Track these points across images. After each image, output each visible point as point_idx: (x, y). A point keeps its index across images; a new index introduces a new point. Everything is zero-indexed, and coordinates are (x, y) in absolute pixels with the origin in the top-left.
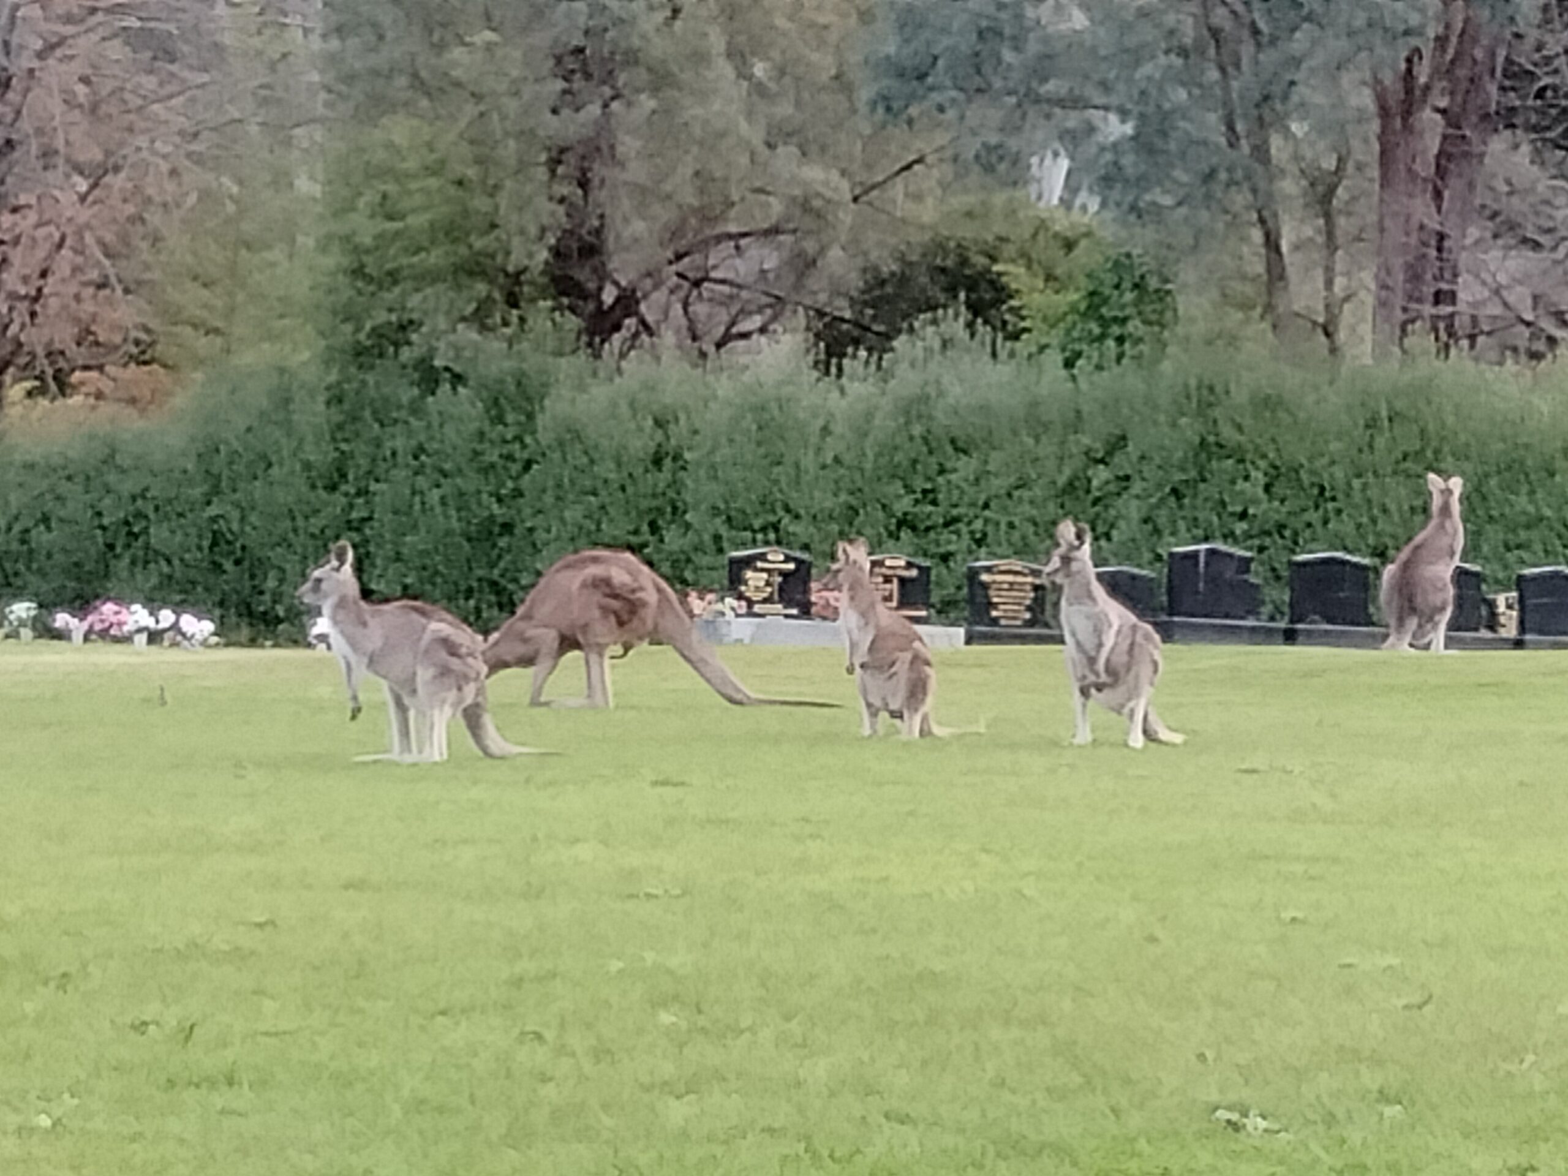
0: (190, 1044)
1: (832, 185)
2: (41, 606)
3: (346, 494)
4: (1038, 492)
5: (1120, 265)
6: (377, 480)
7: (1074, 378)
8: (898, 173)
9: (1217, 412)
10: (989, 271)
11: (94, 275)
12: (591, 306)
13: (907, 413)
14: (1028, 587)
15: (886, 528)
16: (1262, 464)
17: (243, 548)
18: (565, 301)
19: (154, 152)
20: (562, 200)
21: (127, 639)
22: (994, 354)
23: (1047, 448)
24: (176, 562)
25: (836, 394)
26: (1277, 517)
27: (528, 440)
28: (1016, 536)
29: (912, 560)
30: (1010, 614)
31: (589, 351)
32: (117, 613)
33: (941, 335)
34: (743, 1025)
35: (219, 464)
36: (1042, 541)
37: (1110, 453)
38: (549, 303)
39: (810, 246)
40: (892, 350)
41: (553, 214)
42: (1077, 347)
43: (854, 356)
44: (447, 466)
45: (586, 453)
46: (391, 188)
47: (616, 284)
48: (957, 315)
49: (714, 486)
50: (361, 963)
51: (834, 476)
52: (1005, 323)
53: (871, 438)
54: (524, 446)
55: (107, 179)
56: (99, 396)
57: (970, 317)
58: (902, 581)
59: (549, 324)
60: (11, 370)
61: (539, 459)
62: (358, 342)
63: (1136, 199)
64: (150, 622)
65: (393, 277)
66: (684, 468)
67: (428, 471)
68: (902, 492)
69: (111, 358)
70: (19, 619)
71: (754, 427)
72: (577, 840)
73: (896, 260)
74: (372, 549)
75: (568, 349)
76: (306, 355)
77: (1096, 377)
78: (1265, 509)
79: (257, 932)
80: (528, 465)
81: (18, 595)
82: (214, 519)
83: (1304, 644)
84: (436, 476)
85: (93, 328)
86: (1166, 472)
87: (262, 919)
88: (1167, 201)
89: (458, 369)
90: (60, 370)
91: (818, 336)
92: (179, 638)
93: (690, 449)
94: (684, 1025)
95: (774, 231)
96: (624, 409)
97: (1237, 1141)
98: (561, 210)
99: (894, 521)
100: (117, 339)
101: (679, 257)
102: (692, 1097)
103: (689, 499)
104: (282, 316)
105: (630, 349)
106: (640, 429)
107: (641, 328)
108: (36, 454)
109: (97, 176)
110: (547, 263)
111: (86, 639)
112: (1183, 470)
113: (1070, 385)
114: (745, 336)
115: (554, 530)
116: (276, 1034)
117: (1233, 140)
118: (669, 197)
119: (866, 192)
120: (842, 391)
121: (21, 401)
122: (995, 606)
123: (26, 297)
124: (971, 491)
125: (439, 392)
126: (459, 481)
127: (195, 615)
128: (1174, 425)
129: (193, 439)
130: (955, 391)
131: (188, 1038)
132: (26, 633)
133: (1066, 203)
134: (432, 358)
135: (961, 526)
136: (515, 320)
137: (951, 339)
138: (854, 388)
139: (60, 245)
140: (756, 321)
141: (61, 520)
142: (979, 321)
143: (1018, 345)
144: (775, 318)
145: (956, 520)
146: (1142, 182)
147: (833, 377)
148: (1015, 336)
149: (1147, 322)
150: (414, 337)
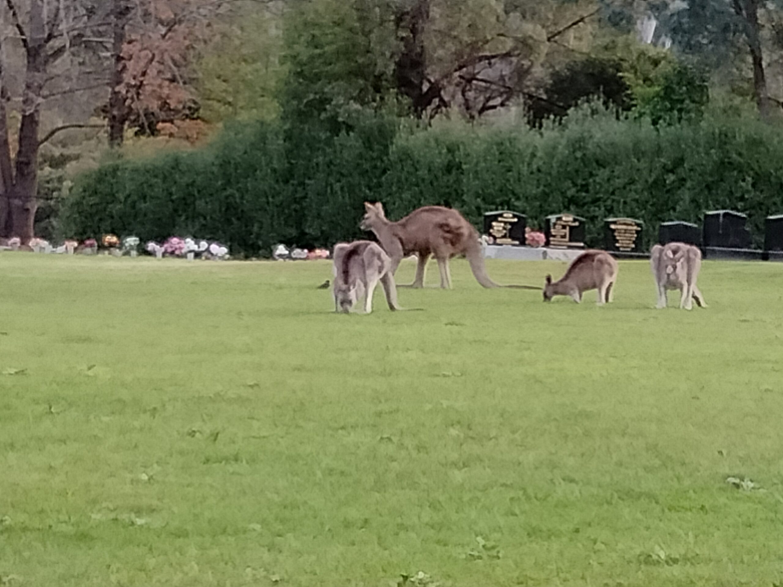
0: (217, 442)
1: (537, 32)
2: (141, 240)
3: (293, 185)
4: (639, 186)
5: (681, 73)
6: (309, 179)
7: (657, 130)
8: (570, 27)
9: (728, 147)
10: (615, 75)
11: (169, 76)
12: (417, 92)
13: (573, 145)
14: (634, 232)
15: (563, 203)
16: (751, 173)
17: (242, 211)
18: (403, 89)
19: (199, 14)
20: (402, 39)
21: (183, 256)
22: (618, 118)
23: (643, 165)
24: (208, 218)
25: (538, 136)
26: (758, 199)
27: (385, 158)
28: (628, 209)
29: (577, 217)
30: (625, 245)
31: (415, 114)
32: (179, 243)
33: (591, 108)
34: (491, 436)
35: (231, 169)
36: (641, 210)
37: (675, 168)
38: (396, 90)
39: (526, 63)
40: (567, 115)
41: (398, 46)
42: (659, 114)
43: (548, 118)
44: (344, 171)
45: (413, 165)
46: (317, 32)
47: (429, 81)
48: (599, 98)
49: (477, 182)
50: (302, 404)
51: (537, 178)
52: (624, 102)
53: (555, 160)
54: (382, 161)
55: (176, 27)
56: (171, 135)
57: (606, 99)
58: (571, 228)
59: (395, 100)
60: (127, 123)
61: (390, 167)
62: (300, 109)
63: (689, 40)
64: (195, 247)
65: (317, 77)
66: (462, 173)
67: (334, 174)
68: (571, 185)
69: (176, 117)
70: (131, 246)
71: (497, 153)
72: (408, 349)
73: (568, 69)
74: (306, 212)
75: (405, 113)
76: (274, 116)
77: (668, 129)
78: (752, 195)
79: (250, 390)
80: (384, 172)
81: (130, 235)
82: (227, 197)
83: (772, 261)
84: (338, 176)
85: (168, 101)
86: (703, 177)
87: (252, 383)
88: (705, 41)
89: (350, 123)
90: (152, 122)
91: (530, 109)
92: (209, 256)
93: (465, 164)
94: (462, 435)
95: (508, 54)
96: (433, 144)
97: (738, 493)
98: (402, 44)
99: (566, 200)
100: (180, 107)
101: (460, 68)
102: (466, 469)
103: (465, 189)
104: (263, 96)
105: (436, 113)
106: (440, 153)
107: (441, 104)
108: (139, 163)
109: (170, 26)
110: (394, 70)
111: (164, 255)
112: (711, 175)
113: (655, 133)
114: (494, 107)
115: (397, 204)
116: (259, 438)
117: (738, 10)
118: (455, 37)
119: (554, 36)
120: (541, 134)
121: (132, 138)
122: (617, 241)
123: (135, 86)
124: (606, 185)
125: (340, 135)
126: (350, 179)
127: (217, 244)
128: (707, 154)
129: (217, 157)
130: (598, 135)
131: (215, 440)
132: (134, 253)
133: (654, 44)
134: (337, 117)
135: (601, 203)
136: (378, 98)
137: (596, 110)
138: (547, 134)
139: (152, 60)
140: (499, 100)
141: (152, 197)
142: (611, 100)
143: (630, 113)
144: (508, 99)
145: (599, 199)
146: (692, 31)
147: (537, 128)
148: (628, 109)
149: (693, 101)
150: (328, 107)
